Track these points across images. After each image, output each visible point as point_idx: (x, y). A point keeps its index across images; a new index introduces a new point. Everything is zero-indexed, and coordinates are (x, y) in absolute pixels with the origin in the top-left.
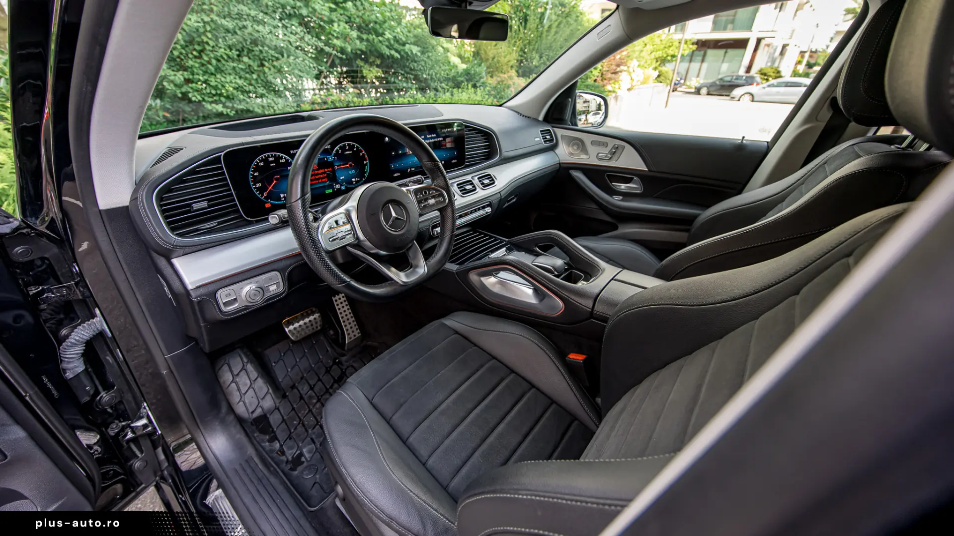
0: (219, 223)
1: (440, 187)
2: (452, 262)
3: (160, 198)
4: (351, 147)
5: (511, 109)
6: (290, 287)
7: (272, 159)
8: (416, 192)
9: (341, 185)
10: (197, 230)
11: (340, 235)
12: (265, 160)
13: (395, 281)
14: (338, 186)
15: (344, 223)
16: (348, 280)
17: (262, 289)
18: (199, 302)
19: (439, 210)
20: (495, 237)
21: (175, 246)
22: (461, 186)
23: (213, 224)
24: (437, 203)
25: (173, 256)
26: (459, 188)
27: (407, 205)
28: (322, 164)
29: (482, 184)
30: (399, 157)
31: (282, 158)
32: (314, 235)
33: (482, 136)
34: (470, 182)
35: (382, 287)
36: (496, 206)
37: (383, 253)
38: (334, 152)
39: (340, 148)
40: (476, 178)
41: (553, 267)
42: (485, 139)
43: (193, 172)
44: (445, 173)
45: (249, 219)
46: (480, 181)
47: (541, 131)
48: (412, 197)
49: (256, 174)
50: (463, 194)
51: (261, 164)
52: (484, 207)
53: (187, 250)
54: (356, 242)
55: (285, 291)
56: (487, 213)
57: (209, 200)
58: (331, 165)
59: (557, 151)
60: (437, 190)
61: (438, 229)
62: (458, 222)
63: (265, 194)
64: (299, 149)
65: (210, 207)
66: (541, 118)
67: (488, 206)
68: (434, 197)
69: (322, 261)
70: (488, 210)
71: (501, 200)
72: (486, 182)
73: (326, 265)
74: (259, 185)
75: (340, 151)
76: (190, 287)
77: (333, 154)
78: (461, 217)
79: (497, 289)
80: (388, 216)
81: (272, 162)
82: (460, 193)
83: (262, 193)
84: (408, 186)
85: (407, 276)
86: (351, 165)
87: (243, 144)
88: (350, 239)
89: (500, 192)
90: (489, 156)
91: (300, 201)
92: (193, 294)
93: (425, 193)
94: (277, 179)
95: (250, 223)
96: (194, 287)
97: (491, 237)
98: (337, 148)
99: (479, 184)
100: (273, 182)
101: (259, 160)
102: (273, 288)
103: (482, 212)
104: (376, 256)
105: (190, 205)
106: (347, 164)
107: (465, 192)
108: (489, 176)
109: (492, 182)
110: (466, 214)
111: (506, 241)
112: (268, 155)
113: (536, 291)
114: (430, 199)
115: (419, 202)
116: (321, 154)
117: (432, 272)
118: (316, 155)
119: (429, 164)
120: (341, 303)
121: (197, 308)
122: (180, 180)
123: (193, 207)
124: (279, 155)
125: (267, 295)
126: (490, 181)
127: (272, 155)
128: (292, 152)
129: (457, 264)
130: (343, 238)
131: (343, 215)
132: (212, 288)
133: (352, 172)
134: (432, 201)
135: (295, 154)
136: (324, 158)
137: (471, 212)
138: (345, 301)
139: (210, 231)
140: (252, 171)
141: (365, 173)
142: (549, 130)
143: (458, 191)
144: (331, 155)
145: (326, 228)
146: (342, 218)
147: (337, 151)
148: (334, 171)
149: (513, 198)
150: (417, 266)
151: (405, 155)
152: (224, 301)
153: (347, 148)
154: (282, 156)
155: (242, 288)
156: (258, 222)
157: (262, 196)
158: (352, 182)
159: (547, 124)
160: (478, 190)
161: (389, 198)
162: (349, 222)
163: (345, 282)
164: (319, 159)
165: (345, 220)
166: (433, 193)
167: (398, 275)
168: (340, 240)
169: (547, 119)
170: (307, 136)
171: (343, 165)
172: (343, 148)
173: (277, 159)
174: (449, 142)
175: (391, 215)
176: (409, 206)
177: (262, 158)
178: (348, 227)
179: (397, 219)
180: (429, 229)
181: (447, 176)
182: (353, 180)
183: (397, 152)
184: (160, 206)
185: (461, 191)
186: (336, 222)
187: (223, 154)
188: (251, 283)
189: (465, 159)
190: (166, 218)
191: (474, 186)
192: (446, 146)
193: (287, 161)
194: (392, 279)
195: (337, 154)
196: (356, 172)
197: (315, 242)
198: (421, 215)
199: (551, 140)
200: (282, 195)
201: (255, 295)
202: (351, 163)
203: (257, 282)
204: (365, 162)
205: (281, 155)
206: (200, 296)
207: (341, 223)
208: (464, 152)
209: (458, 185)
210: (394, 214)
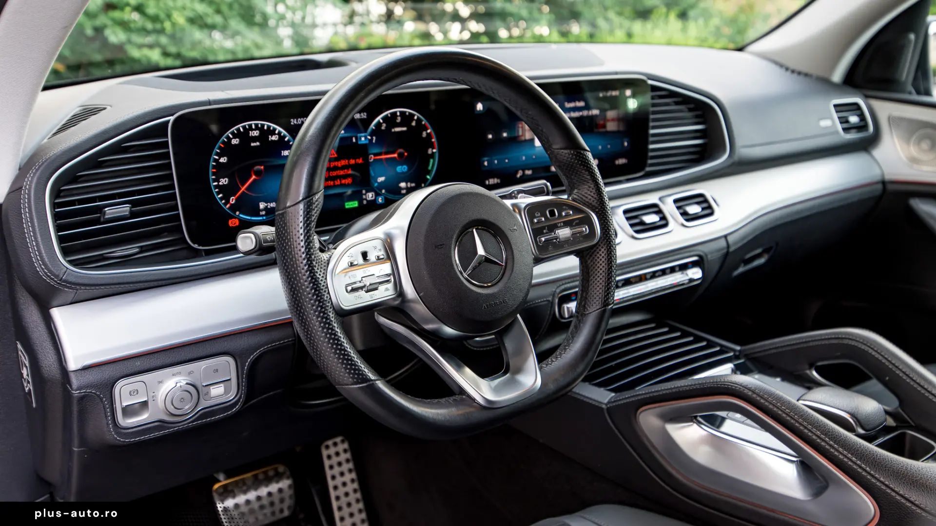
0: (143, 250)
1: (584, 204)
2: (599, 385)
3: (57, 193)
4: (407, 119)
5: (765, 57)
6: (249, 396)
7: (256, 133)
8: (532, 210)
9: (377, 194)
10: (103, 258)
11: (367, 282)
12: (243, 136)
13: (469, 396)
14: (370, 196)
15: (378, 259)
16: (372, 376)
17: (196, 390)
18: (82, 399)
19: (577, 253)
20: (708, 340)
21: (65, 281)
22: (632, 215)
23: (131, 249)
24: (575, 238)
25: (55, 303)
26: (628, 219)
27: (509, 234)
28: (347, 149)
29: (684, 214)
30: (500, 144)
31: (273, 132)
32: (319, 275)
33: (690, 110)
34: (655, 208)
35: (441, 406)
36: (715, 268)
37: (449, 331)
38: (372, 126)
39: (385, 119)
40: (670, 200)
41: (853, 415)
42: (697, 117)
43: (117, 148)
44: (602, 184)
45: (196, 246)
46: (678, 208)
47: (835, 106)
48: (522, 220)
49: (223, 160)
50: (637, 232)
51: (235, 141)
52: (683, 268)
53: (83, 293)
54: (397, 302)
55: (238, 400)
56: (691, 280)
57: (134, 203)
58: (362, 151)
59: (878, 153)
60: (577, 210)
61: (573, 306)
62: (621, 294)
63: (233, 200)
64: (307, 116)
65: (133, 215)
66: (837, 76)
67: (694, 264)
68: (567, 224)
69: (328, 329)
70: (696, 273)
71: (727, 254)
72: (694, 209)
73: (334, 339)
74: (224, 181)
75: (384, 127)
76: (73, 364)
77: (369, 130)
78: (628, 282)
79: (702, 455)
80: (468, 253)
81: (255, 139)
82: (631, 231)
83: (226, 198)
84: (516, 198)
85: (496, 390)
86: (400, 155)
87: (209, 103)
88: (385, 293)
89: (725, 237)
90: (702, 155)
91: (301, 206)
92: (75, 382)
93: (552, 213)
94: (258, 173)
95: (195, 255)
96: (79, 366)
97: (698, 339)
98: (379, 118)
99: (677, 213)
100: (251, 176)
101: (233, 133)
102: (217, 391)
103: (677, 278)
104: (434, 338)
105: (100, 209)
106: (393, 153)
107: (641, 228)
108: (701, 199)
109: (708, 210)
110: (641, 279)
111: (734, 350)
112: (250, 126)
113: (806, 467)
114: (561, 227)
115: (537, 232)
116: (344, 129)
117: (552, 387)
118: (337, 131)
119: (565, 154)
120: (340, 464)
121: (75, 409)
122: (94, 162)
123: (105, 212)
124: (269, 127)
125: (204, 404)
126: (703, 209)
127: (256, 125)
128: (294, 122)
129: (612, 390)
130: (372, 288)
131: (378, 244)
132: (108, 372)
133: (402, 169)
134: (564, 233)
135: (299, 126)
136: (351, 138)
137: (654, 275)
138: (348, 461)
139: (126, 261)
140: (217, 154)
141: (429, 172)
142: (856, 104)
143: (626, 224)
144: (366, 131)
145: (344, 263)
146: (375, 248)
147: (379, 125)
148: (366, 165)
149: (758, 256)
150: (519, 370)
151: (515, 140)
152: (125, 404)
153: (399, 120)
154: (275, 129)
155: (160, 382)
156: (210, 254)
157: (225, 204)
158: (401, 189)
159: (850, 89)
160: (672, 225)
161: (476, 216)
162: (389, 258)
163: (366, 379)
164: (342, 139)
165: (382, 254)
166: (567, 215)
167: (477, 387)
168: (367, 292)
169: (851, 81)
170: (324, 93)
171: (386, 153)
172: (390, 121)
173: (266, 133)
174: (613, 120)
175: (476, 253)
176: (513, 237)
177: (238, 130)
178: (386, 268)
179: (487, 260)
180: (552, 303)
181: (607, 190)
182: (403, 185)
183: (497, 134)
184: (54, 205)
185: (632, 225)
186: (365, 255)
187: (172, 118)
188: (179, 373)
189: (646, 158)
190: (58, 228)
191: (664, 218)
192: (604, 126)
193: (282, 138)
194: (462, 391)
195: (378, 130)
196: (409, 169)
197: (318, 289)
198: (538, 261)
199: (862, 127)
200: (262, 205)
201: (182, 400)
202: (401, 150)
203: (190, 373)
204: (430, 151)
205: (273, 126)
206: (87, 387)
207: (372, 257)
208: (647, 143)
209: (625, 212)
210: (481, 251)
